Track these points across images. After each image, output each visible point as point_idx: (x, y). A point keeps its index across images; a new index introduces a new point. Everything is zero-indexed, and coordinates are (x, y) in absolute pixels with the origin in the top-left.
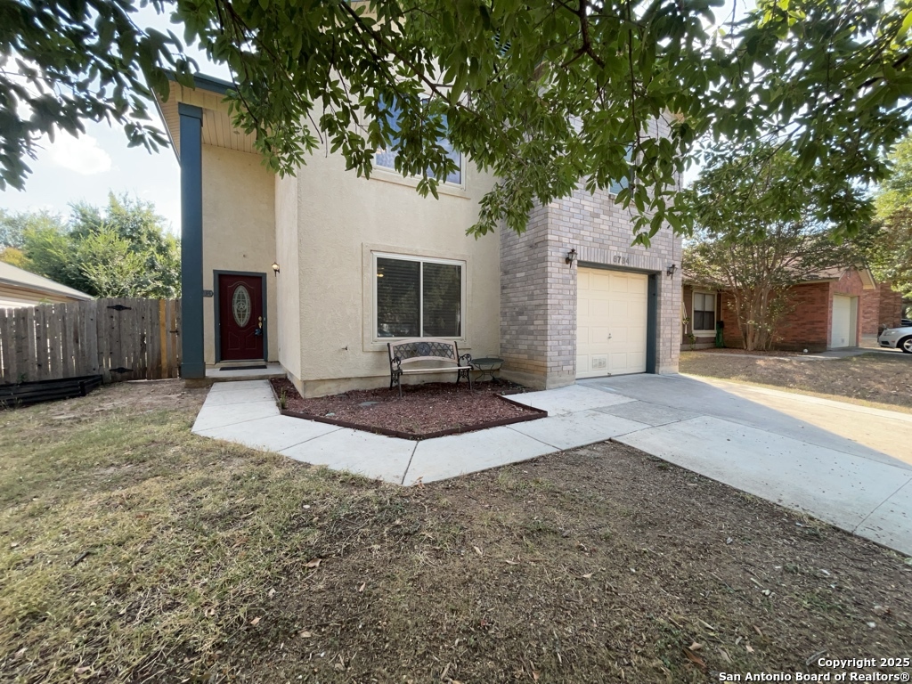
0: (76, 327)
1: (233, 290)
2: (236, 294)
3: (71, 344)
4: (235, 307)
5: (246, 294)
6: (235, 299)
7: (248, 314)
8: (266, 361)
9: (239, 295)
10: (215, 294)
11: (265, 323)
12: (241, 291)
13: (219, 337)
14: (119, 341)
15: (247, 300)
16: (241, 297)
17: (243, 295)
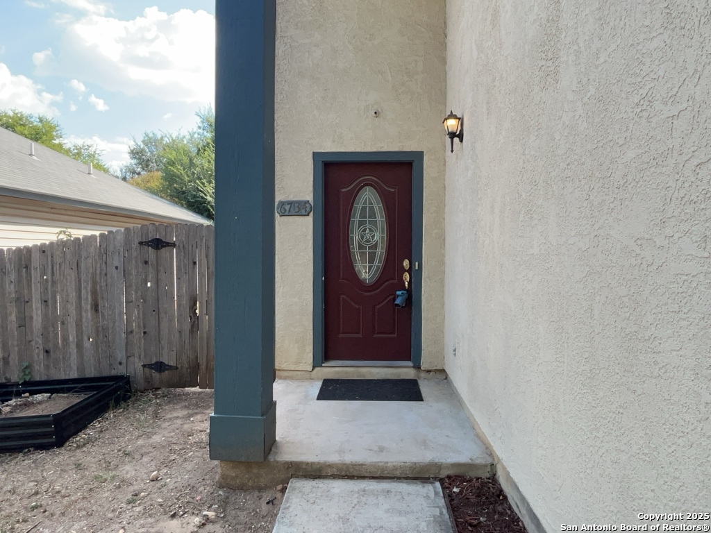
0: (94, 283)
1: (352, 197)
2: (359, 206)
3: (88, 315)
4: (356, 236)
5: (378, 207)
6: (356, 220)
7: (381, 251)
8: (417, 367)
9: (364, 209)
10: (314, 209)
11: (416, 275)
12: (368, 199)
13: (321, 306)
14: (157, 310)
15: (381, 219)
16: (369, 213)
17: (372, 209)
